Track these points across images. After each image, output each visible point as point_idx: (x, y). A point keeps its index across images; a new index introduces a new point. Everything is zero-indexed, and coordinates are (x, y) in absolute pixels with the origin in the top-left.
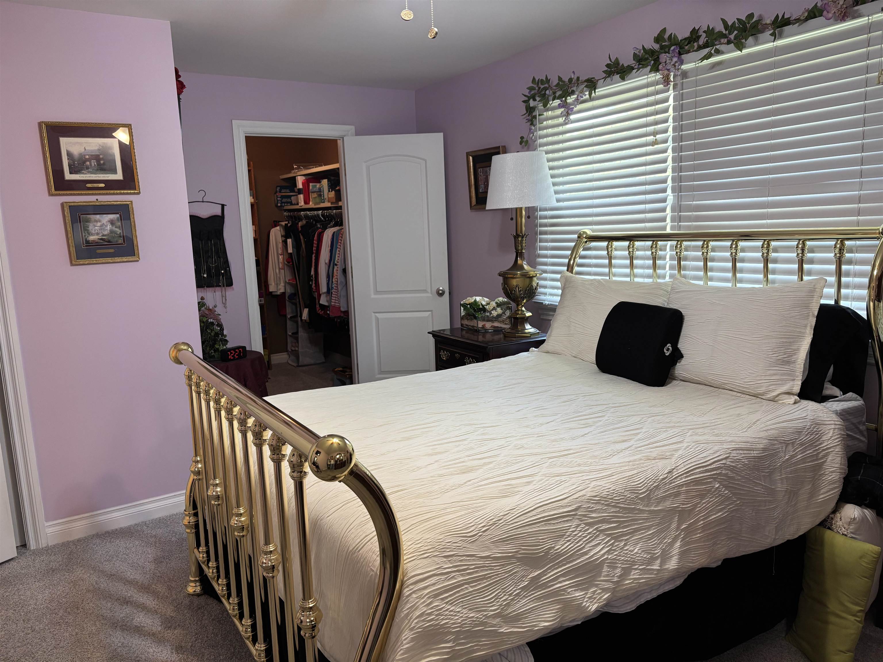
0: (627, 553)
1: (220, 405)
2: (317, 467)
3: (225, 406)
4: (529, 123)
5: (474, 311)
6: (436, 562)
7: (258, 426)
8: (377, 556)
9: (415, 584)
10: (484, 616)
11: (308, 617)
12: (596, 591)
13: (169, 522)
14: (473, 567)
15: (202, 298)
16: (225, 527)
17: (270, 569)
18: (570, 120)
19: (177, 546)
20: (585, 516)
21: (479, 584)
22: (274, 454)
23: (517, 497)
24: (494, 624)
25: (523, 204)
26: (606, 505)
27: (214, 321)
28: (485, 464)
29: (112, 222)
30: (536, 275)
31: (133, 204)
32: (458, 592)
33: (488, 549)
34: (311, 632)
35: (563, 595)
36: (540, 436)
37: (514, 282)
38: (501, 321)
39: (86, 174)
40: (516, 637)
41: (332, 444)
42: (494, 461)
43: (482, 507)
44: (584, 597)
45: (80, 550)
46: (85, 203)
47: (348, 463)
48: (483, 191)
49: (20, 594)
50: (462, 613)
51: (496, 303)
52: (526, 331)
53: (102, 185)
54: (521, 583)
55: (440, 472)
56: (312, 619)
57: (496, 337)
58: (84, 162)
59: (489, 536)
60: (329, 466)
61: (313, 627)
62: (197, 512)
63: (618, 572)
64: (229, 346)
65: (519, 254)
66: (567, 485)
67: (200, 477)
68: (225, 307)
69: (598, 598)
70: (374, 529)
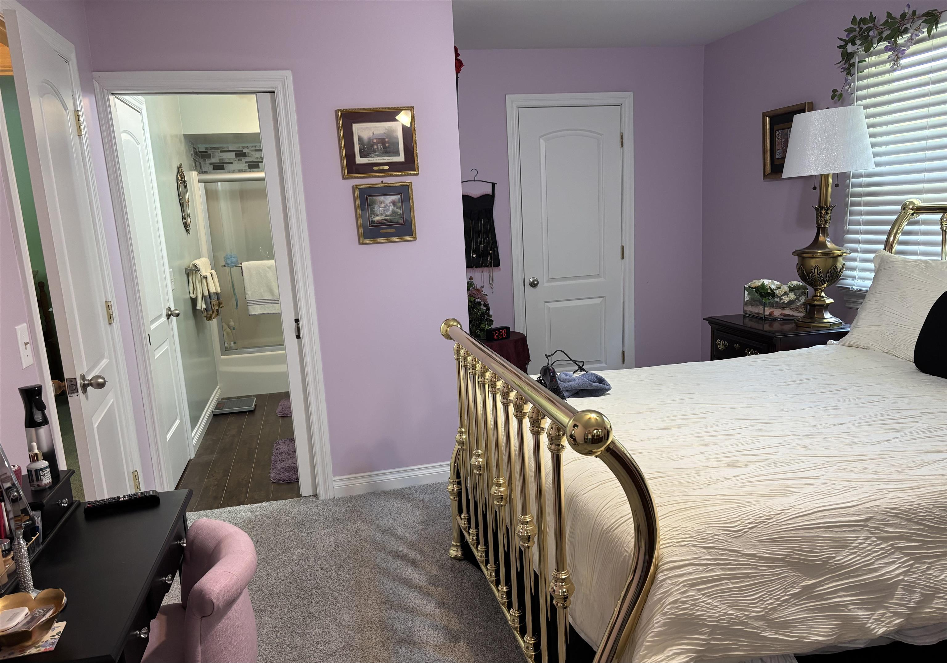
0: (929, 578)
1: (484, 378)
2: (575, 440)
3: (490, 379)
4: (845, 73)
5: (761, 296)
6: (694, 551)
7: (520, 400)
8: (632, 538)
9: (671, 570)
10: (745, 615)
11: (561, 588)
12: (885, 613)
13: (435, 490)
14: (736, 563)
15: (471, 278)
16: (486, 499)
17: (526, 539)
18: (900, 65)
19: (441, 512)
20: (877, 528)
21: (741, 582)
22: (534, 426)
23: (793, 498)
24: (756, 626)
25: (831, 170)
26: (907, 520)
27: (481, 301)
28: (758, 461)
29: (394, 203)
30: (843, 254)
31: (413, 185)
32: (717, 586)
33: (755, 547)
34: (563, 603)
35: (843, 611)
36: (829, 438)
37: (813, 263)
38: (793, 309)
39: (373, 157)
40: (782, 645)
41: (590, 418)
42: (770, 459)
43: (751, 504)
44: (870, 618)
45: (360, 505)
46: (371, 186)
47: (605, 439)
48: (781, 157)
49: (311, 536)
50: (720, 608)
51: (789, 287)
52: (825, 321)
53: (387, 167)
54: (791, 589)
55: (706, 464)
56: (564, 590)
57: (787, 327)
58: (372, 146)
59: (755, 533)
60: (586, 440)
61: (565, 598)
62: (461, 481)
63: (916, 597)
64: (494, 326)
65: (821, 229)
66: (855, 492)
67: (464, 447)
68: (492, 288)
69: (888, 621)
70: (630, 511)
